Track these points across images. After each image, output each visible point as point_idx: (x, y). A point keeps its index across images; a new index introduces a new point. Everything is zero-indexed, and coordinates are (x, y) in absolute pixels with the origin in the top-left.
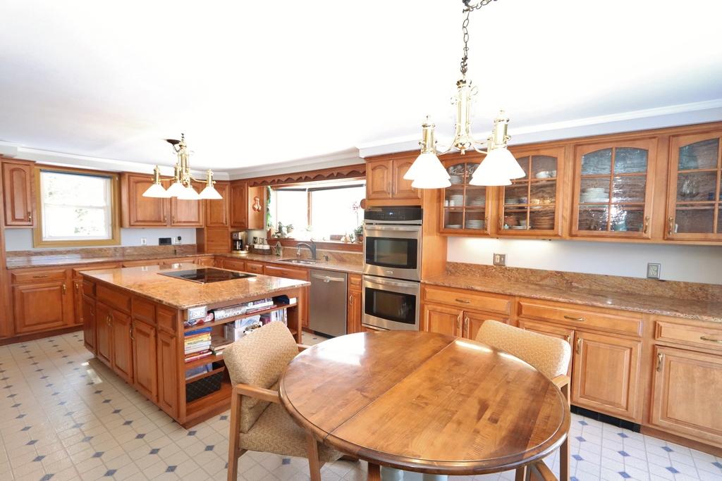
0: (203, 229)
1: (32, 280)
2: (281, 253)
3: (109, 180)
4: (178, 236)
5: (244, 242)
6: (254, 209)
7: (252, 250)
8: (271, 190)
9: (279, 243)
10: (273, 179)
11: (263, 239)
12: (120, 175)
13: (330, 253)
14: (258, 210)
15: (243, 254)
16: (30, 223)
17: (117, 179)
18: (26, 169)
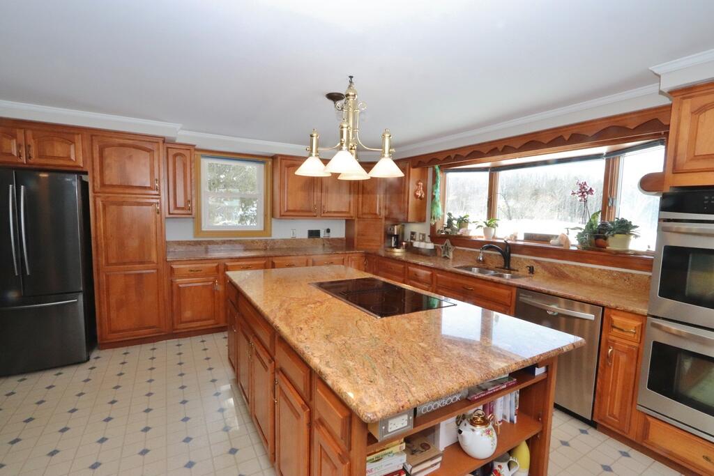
0: (354, 220)
1: (188, 274)
2: (451, 255)
3: (263, 165)
4: (327, 228)
5: (400, 237)
6: (416, 196)
7: (410, 249)
8: (438, 171)
9: (448, 242)
10: (448, 155)
11: (424, 235)
12: (274, 158)
13: (536, 261)
14: (421, 198)
15: (398, 252)
16: (190, 212)
17: (270, 163)
18: (187, 153)
